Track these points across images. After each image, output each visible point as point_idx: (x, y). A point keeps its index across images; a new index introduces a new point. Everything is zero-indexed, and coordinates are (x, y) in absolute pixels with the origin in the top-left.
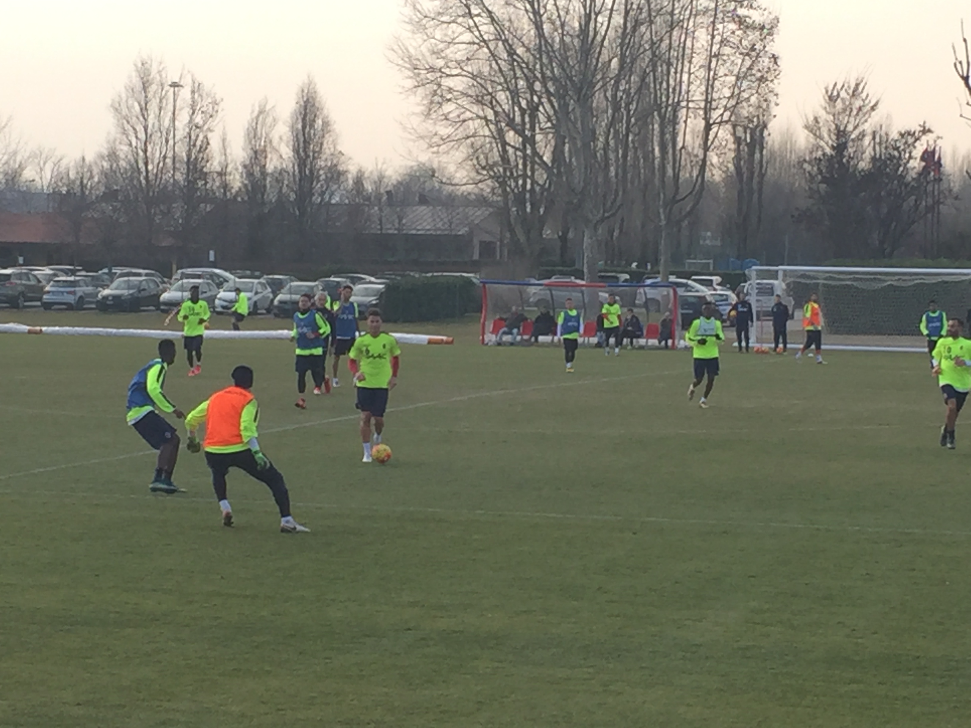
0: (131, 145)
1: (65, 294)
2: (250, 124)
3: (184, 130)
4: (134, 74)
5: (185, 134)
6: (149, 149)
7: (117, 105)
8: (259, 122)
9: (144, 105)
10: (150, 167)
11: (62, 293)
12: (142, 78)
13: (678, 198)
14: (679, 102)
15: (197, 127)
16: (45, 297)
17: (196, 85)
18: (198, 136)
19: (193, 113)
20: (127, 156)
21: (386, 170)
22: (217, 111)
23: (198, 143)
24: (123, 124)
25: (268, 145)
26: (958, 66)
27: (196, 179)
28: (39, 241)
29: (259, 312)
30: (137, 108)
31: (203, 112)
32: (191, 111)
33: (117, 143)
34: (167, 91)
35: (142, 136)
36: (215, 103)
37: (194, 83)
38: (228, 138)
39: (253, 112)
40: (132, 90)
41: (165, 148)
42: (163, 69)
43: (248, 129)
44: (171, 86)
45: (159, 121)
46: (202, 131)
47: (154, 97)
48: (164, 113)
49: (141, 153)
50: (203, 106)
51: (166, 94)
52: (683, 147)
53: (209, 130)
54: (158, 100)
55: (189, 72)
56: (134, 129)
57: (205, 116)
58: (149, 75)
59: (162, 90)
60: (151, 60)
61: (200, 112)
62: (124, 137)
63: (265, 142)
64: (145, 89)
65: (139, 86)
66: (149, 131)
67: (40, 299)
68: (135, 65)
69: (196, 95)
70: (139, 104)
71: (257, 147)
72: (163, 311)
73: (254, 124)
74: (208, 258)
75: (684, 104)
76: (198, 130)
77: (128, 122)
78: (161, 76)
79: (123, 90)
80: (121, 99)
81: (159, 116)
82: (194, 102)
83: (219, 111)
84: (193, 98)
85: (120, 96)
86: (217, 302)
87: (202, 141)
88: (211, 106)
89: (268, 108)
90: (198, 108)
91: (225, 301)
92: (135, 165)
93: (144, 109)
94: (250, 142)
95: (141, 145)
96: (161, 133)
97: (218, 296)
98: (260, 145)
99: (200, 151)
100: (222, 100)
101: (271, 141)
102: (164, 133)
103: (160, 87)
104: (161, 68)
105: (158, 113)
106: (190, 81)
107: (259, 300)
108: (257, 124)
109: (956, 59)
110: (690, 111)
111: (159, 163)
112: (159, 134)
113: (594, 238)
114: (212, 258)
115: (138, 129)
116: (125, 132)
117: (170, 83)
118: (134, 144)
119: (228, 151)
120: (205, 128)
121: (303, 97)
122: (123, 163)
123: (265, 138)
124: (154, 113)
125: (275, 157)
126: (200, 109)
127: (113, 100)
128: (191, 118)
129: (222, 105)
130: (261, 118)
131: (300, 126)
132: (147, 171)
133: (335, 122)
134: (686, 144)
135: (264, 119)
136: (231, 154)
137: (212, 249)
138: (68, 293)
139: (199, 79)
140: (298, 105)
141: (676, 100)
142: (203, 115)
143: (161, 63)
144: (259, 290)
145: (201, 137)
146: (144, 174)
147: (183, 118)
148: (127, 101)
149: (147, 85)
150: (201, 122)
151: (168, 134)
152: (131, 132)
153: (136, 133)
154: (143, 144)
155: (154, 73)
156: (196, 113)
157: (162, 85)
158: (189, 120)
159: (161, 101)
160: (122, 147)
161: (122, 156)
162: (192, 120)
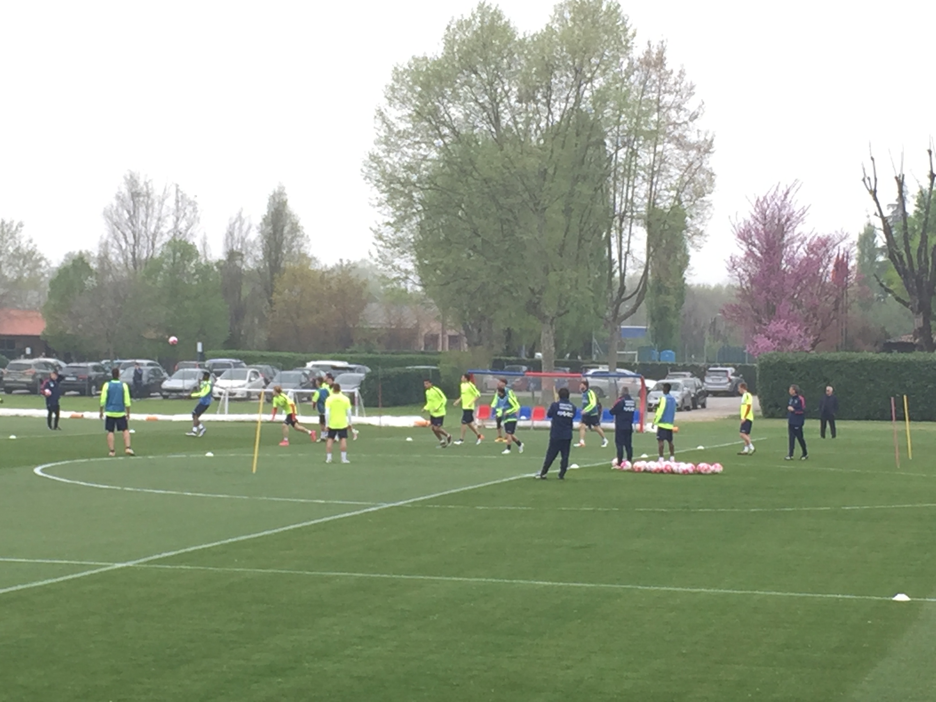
0: (121, 247)
2: (227, 230)
3: (169, 234)
4: (124, 185)
5: (170, 239)
6: (137, 251)
7: (109, 214)
8: (236, 228)
9: (132, 213)
12: (131, 190)
13: (623, 297)
14: (625, 212)
15: (180, 233)
17: (180, 195)
19: (178, 219)
20: (117, 259)
22: (199, 218)
24: (114, 230)
25: (244, 249)
26: (867, 181)
28: (39, 333)
29: (252, 397)
30: (127, 216)
31: (186, 220)
32: (175, 219)
33: (109, 246)
35: (131, 240)
36: (197, 211)
37: (178, 193)
38: (208, 241)
39: (231, 219)
40: (122, 199)
42: (150, 180)
43: (226, 235)
45: (146, 227)
46: (185, 236)
47: (142, 206)
48: (151, 220)
49: (130, 256)
50: (186, 215)
52: (628, 252)
53: (192, 234)
54: (145, 208)
55: (173, 184)
56: (124, 235)
57: (188, 223)
58: (137, 186)
60: (139, 173)
61: (183, 220)
62: (116, 242)
63: (241, 245)
64: (134, 199)
65: (128, 195)
66: (137, 236)
68: (125, 178)
69: (180, 204)
70: (129, 212)
71: (234, 250)
72: (165, 397)
73: (231, 229)
74: (197, 349)
75: (629, 214)
76: (181, 235)
77: (119, 228)
79: (114, 200)
81: (146, 223)
82: (178, 210)
83: (201, 218)
84: (177, 207)
85: (112, 206)
88: (193, 214)
89: (243, 216)
90: (181, 215)
91: (222, 388)
92: (124, 265)
93: (133, 217)
94: (228, 245)
95: (130, 249)
96: (148, 237)
98: (237, 247)
101: (246, 246)
102: (151, 238)
104: (147, 181)
105: (145, 220)
106: (174, 193)
108: (234, 229)
109: (865, 174)
110: (634, 220)
112: (146, 238)
113: (551, 332)
114: (200, 350)
115: (127, 235)
116: (116, 238)
118: (124, 247)
119: (208, 254)
120: (188, 233)
121: (274, 206)
122: (114, 265)
123: (241, 242)
124: (142, 220)
125: (250, 260)
126: (183, 216)
128: (175, 224)
130: (237, 225)
131: (271, 232)
134: (630, 249)
135: (241, 225)
137: (199, 341)
139: (182, 190)
140: (269, 213)
141: (623, 210)
142: (186, 223)
143: (147, 176)
147: (168, 225)
148: (117, 210)
149: (135, 195)
150: (185, 228)
151: (154, 239)
152: (121, 236)
153: (125, 238)
154: (132, 247)
155: (141, 184)
156: (180, 219)
157: (148, 195)
158: (173, 227)
159: (147, 208)
160: (113, 250)
161: (114, 258)
162: (176, 227)
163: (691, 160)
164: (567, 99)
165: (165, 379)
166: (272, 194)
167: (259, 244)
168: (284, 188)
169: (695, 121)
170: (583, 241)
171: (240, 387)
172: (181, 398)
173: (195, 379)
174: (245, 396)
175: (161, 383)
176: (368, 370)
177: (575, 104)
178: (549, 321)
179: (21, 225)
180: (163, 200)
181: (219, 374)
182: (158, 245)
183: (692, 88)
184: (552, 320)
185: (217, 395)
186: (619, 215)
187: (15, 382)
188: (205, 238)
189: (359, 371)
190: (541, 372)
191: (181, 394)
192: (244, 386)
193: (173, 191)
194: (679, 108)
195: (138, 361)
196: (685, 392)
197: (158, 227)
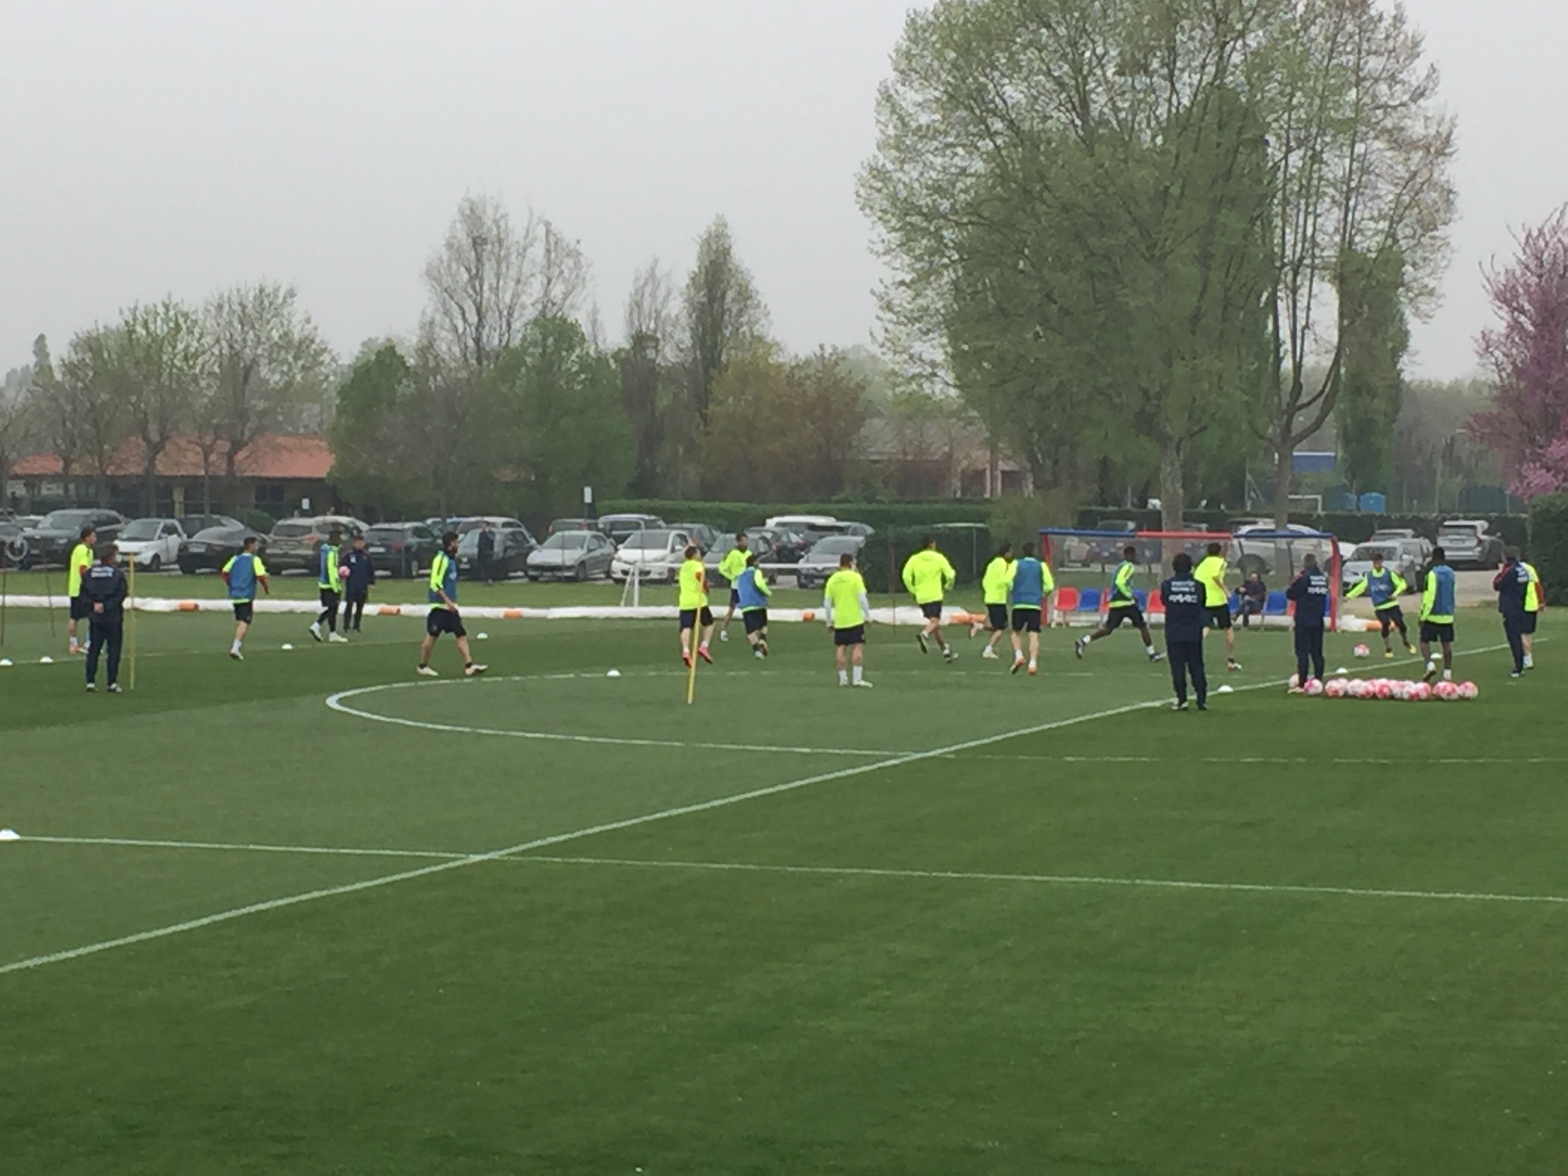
0: (456, 329)
2: (633, 298)
3: (535, 306)
4: (459, 225)
5: (537, 314)
6: (484, 336)
7: (436, 273)
8: (646, 295)
9: (474, 271)
12: (471, 232)
13: (1299, 403)
14: (1302, 258)
15: (554, 304)
17: (553, 240)
19: (549, 281)
20: (450, 349)
22: (584, 279)
24: (444, 300)
25: (660, 329)
28: (323, 475)
30: (466, 276)
31: (564, 282)
32: (545, 281)
33: (436, 327)
35: (473, 318)
36: (580, 266)
37: (549, 236)
38: (600, 318)
39: (637, 279)
40: (458, 249)
42: (503, 216)
43: (630, 305)
45: (497, 295)
47: (490, 259)
48: (505, 283)
49: (471, 343)
52: (1307, 326)
53: (572, 307)
54: (495, 264)
55: (540, 221)
56: (462, 308)
57: (566, 287)
58: (482, 226)
60: (484, 204)
61: (558, 281)
62: (447, 320)
63: (655, 324)
64: (476, 248)
65: (466, 242)
66: (483, 310)
68: (461, 211)
69: (553, 255)
70: (468, 270)
71: (644, 332)
72: (534, 579)
73: (639, 297)
75: (1307, 261)
76: (555, 308)
77: (452, 298)
78: (498, 227)
79: (444, 249)
80: (442, 262)
81: (497, 288)
82: (549, 266)
83: (588, 278)
84: (548, 260)
85: (439, 259)
86: (615, 565)
89: (658, 274)
90: (555, 274)
92: (462, 360)
93: (476, 277)
94: (633, 324)
95: (471, 332)
96: (500, 313)
98: (648, 328)
101: (663, 323)
102: (505, 313)
104: (498, 216)
105: (495, 282)
106: (543, 237)
108: (642, 297)
110: (1317, 272)
112: (497, 314)
113: (1177, 465)
114: (588, 498)
115: (466, 309)
116: (447, 313)
118: (461, 330)
119: (600, 339)
120: (566, 304)
121: (709, 256)
123: (656, 318)
124: (490, 283)
125: (670, 347)
126: (558, 276)
127: (429, 264)
128: (545, 290)
129: (589, 270)
130: (648, 289)
131: (704, 300)
134: (1310, 321)
135: (655, 289)
136: (604, 341)
137: (588, 485)
139: (556, 231)
140: (701, 268)
141: (1298, 255)
142: (563, 286)
143: (497, 208)
147: (534, 291)
148: (449, 266)
149: (478, 242)
150: (561, 296)
151: (510, 315)
152: (456, 310)
153: (463, 314)
154: (473, 328)
155: (489, 223)
156: (554, 280)
157: (500, 241)
158: (542, 294)
159: (499, 264)
160: (443, 334)
161: (444, 348)
162: (546, 293)
163: (1413, 168)
164: (1203, 66)
165: (532, 549)
166: (705, 237)
167: (684, 321)
168: (726, 225)
169: (1422, 102)
170: (1230, 309)
171: (656, 560)
172: (559, 580)
173: (582, 547)
174: (664, 577)
175: (527, 555)
176: (870, 530)
177: (1215, 78)
178: (1175, 445)
179: (291, 294)
180: (525, 250)
181: (621, 540)
182: (517, 325)
183: (1416, 44)
184: (1179, 444)
185: (619, 575)
186: (1291, 263)
187: (286, 555)
188: (595, 311)
189: (855, 533)
190: (1160, 530)
191: (559, 574)
192: (663, 559)
193: (541, 231)
194: (1392, 79)
195: (487, 519)
196: (1406, 563)
197: (516, 295)
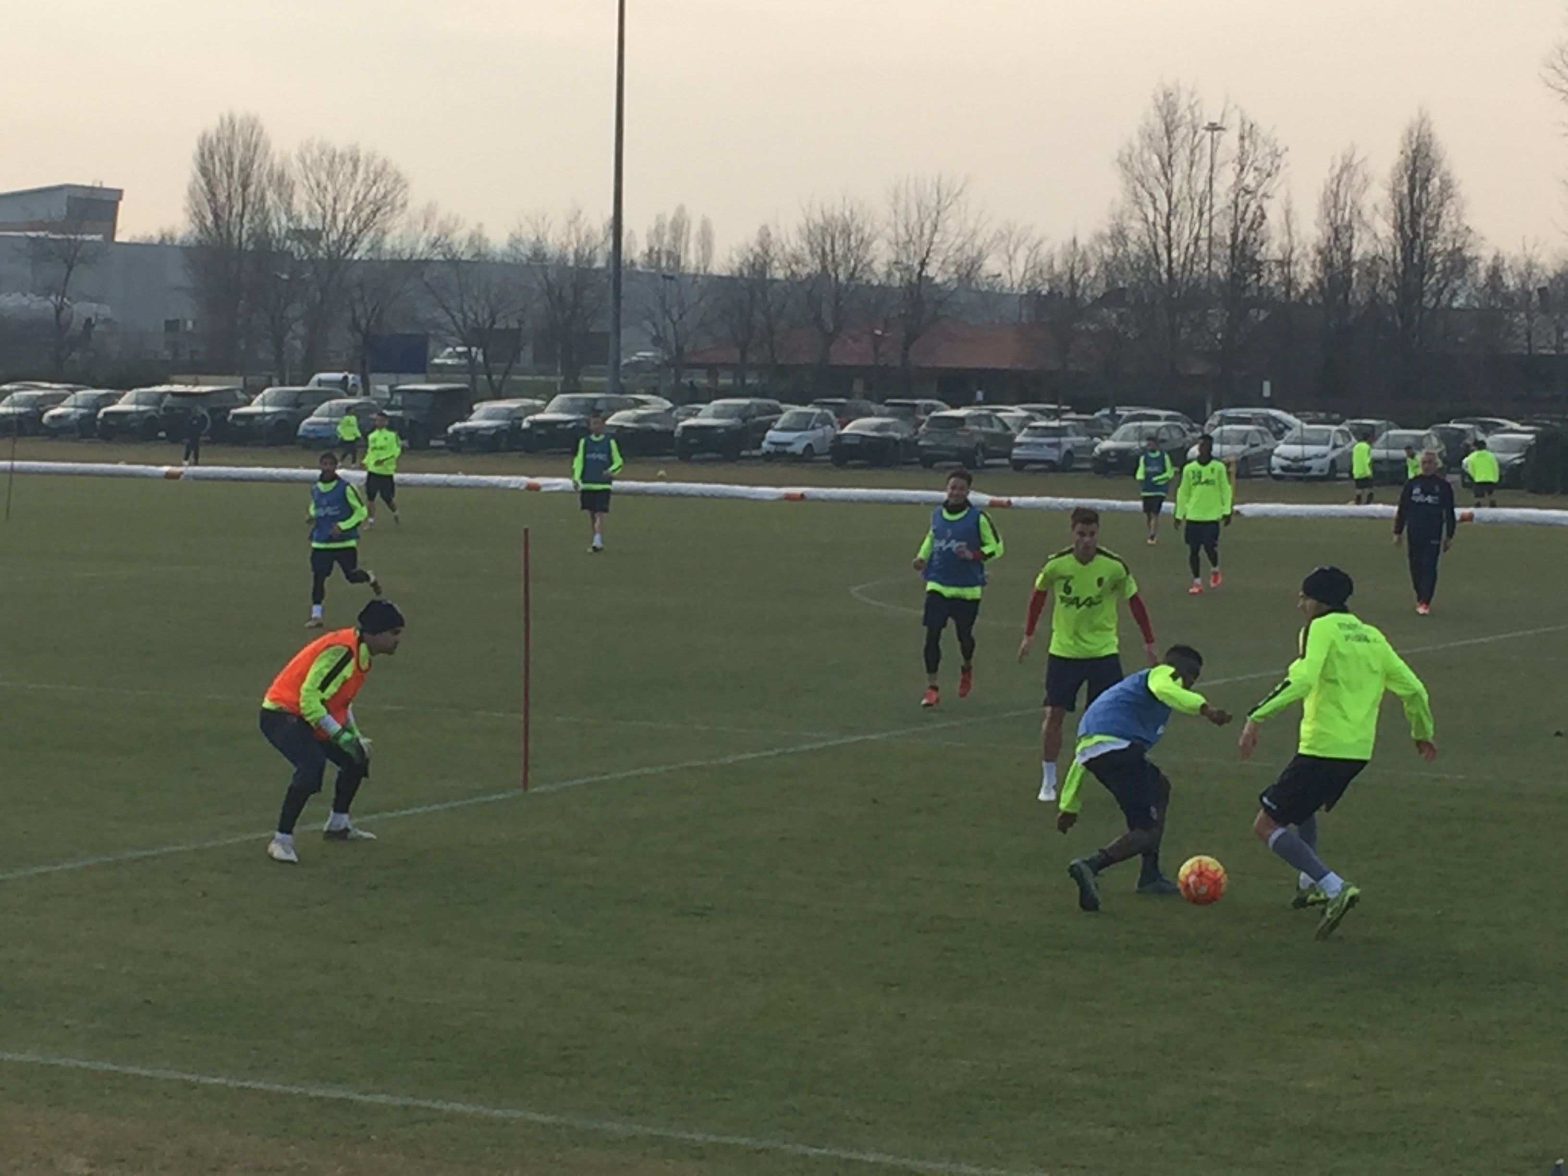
0: (1146, 220)
1: (1045, 447)
2: (1326, 187)
3: (1228, 195)
4: (1153, 112)
5: (1229, 203)
6: (1174, 226)
7: (1127, 159)
8: (1342, 183)
9: (1166, 159)
10: (1175, 254)
11: (1041, 445)
12: (1164, 118)
15: (1248, 192)
16: (1015, 451)
17: (1247, 127)
18: (1247, 206)
19: (1242, 169)
20: (1139, 238)
21: (1539, 256)
22: (1278, 168)
23: (1249, 216)
24: (1134, 188)
25: (1356, 218)
27: (1244, 272)
28: (1007, 366)
29: (1339, 475)
30: (1157, 163)
31: (1256, 169)
32: (1238, 168)
33: (1126, 217)
34: (1202, 137)
35: (1164, 206)
36: (1276, 155)
37: (1243, 123)
38: (1295, 207)
39: (1333, 167)
40: (1150, 136)
41: (1197, 225)
42: (1197, 102)
43: (1325, 193)
44: (1207, 129)
45: (1189, 182)
46: (1255, 197)
47: (1182, 146)
48: (1198, 170)
49: (1161, 233)
50: (1257, 160)
51: (1200, 141)
53: (1266, 195)
54: (1188, 152)
56: (1151, 195)
57: (1260, 175)
58: (1176, 112)
59: (1195, 133)
60: (1178, 90)
61: (1252, 169)
62: (1137, 207)
63: (1351, 212)
64: (1169, 133)
65: (1159, 129)
66: (1174, 199)
67: (1008, 455)
68: (1155, 98)
69: (1247, 143)
70: (1161, 158)
71: (1339, 222)
73: (1334, 187)
74: (1261, 393)
76: (1248, 197)
77: (1143, 186)
78: (1193, 114)
79: (1136, 136)
80: (1133, 150)
81: (1189, 176)
82: (1243, 154)
83: (1282, 166)
84: (1242, 147)
85: (1131, 146)
86: (1274, 460)
87: (1255, 213)
88: (1269, 159)
89: (1355, 162)
90: (1249, 162)
91: (1287, 459)
92: (1151, 251)
93: (1167, 165)
94: (1328, 215)
95: (1161, 222)
96: (1192, 200)
97: (1276, 451)
98: (1343, 219)
99: (1250, 228)
100: (1287, 149)
101: (1359, 213)
102: (1197, 202)
103: (1192, 131)
104: (1193, 102)
105: (1188, 172)
106: (1238, 123)
107: (1339, 457)
108: (1338, 185)
111: (1188, 248)
112: (1189, 203)
114: (1267, 393)
115: (1157, 196)
116: (1138, 201)
117: (1206, 124)
118: (1151, 219)
119: (1294, 227)
120: (1260, 192)
121: (1411, 143)
122: (1133, 248)
123: (1351, 208)
124: (1182, 171)
125: (1366, 237)
126: (1253, 162)
127: (1121, 152)
128: (1238, 176)
129: (1285, 156)
130: (1345, 177)
131: (1405, 190)
132: (1170, 261)
133: (1460, 181)
135: (1351, 178)
136: (1298, 232)
137: (1266, 379)
138: (1050, 445)
139: (1251, 117)
140: (1403, 157)
142: (1256, 173)
143: (1192, 95)
144: (1340, 442)
145: (1253, 206)
146: (1166, 264)
147: (1225, 179)
148: (1141, 153)
149: (1171, 127)
150: (1254, 184)
151: (1202, 203)
152: (1147, 200)
153: (1154, 202)
154: (1164, 218)
155: (1182, 109)
156: (1246, 169)
157: (1194, 128)
158: (1234, 181)
159: (1192, 152)
160: (1134, 223)
161: (1133, 237)
162: (1239, 181)
167: (1385, 210)
187: (940, 447)
193: (1236, 120)
